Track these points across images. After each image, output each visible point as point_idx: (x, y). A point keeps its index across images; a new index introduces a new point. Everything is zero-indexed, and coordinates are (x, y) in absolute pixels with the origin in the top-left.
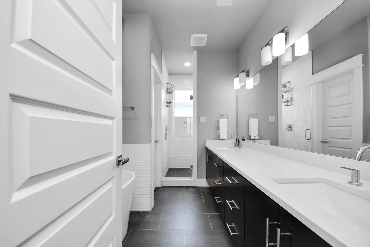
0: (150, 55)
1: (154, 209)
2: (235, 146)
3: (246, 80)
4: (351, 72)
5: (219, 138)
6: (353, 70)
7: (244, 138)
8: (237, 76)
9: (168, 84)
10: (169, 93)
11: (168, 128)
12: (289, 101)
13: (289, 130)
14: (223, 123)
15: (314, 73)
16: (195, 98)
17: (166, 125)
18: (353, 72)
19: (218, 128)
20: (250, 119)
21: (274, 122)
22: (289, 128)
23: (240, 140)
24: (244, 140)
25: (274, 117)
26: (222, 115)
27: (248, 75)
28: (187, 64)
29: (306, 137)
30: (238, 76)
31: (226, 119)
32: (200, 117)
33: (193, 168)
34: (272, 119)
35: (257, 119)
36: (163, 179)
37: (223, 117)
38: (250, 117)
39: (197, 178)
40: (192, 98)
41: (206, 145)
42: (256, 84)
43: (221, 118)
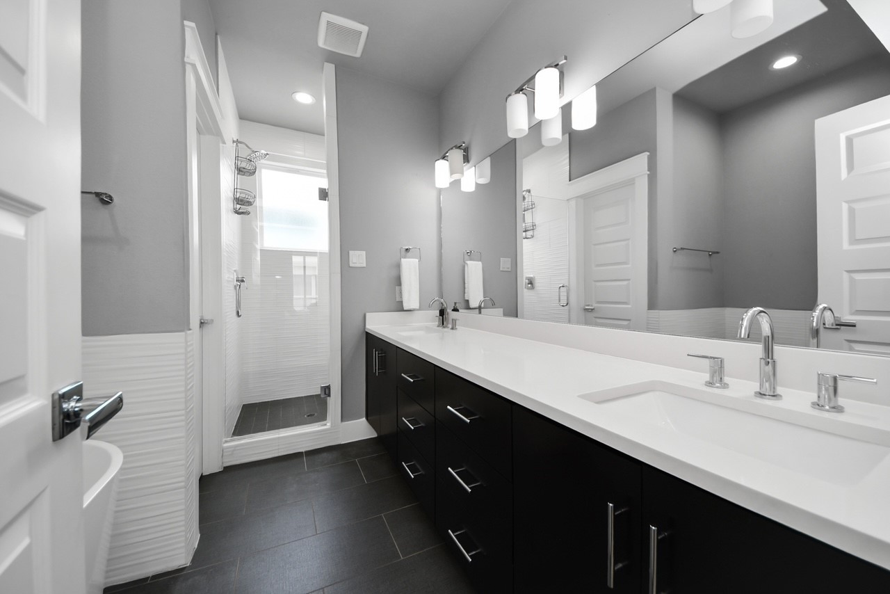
0: (183, 27)
1: (199, 556)
2: (438, 326)
3: (465, 168)
4: (630, 183)
5: (400, 308)
6: (633, 179)
7: (457, 305)
8: (442, 155)
9: (241, 143)
10: (245, 170)
11: (243, 281)
12: (530, 228)
13: (528, 289)
14: (410, 268)
15: (572, 178)
16: (334, 194)
17: (235, 271)
18: (634, 184)
19: (398, 281)
20: (468, 262)
21: (509, 270)
22: (529, 284)
23: (449, 311)
24: (458, 310)
25: (510, 259)
26: (407, 250)
27: (466, 159)
28: (304, 98)
29: (560, 301)
30: (444, 158)
31: (417, 260)
32: (351, 252)
33: (329, 395)
34: (505, 264)
35: (480, 263)
36: (225, 445)
37: (409, 254)
38: (466, 257)
39: (342, 421)
40: (323, 195)
41: (367, 326)
42: (482, 181)
43: (405, 258)
